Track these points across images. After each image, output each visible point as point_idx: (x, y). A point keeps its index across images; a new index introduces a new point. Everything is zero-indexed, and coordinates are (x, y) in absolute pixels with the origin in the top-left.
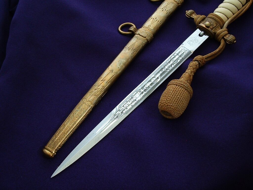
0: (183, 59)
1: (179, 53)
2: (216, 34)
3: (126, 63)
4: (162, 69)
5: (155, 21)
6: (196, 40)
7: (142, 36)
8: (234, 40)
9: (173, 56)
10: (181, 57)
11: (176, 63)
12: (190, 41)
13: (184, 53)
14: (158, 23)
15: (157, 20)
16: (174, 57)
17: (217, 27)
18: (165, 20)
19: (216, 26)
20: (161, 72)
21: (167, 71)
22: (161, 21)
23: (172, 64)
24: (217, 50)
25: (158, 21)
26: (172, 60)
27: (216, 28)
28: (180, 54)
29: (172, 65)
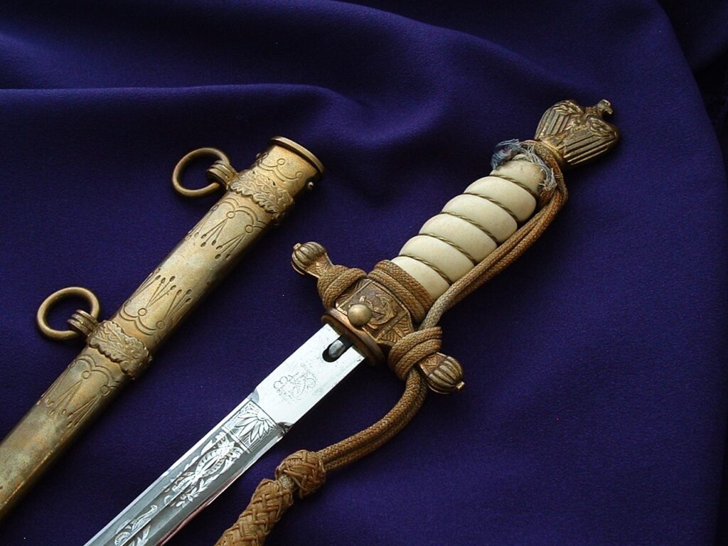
0: (245, 457)
1: (234, 431)
2: (392, 351)
3: (30, 467)
4: (163, 494)
5: (167, 293)
6: (310, 376)
7: (108, 356)
8: (458, 382)
9: (210, 445)
10: (238, 449)
11: (215, 474)
12: (284, 380)
13: (252, 431)
14: (176, 301)
15: (175, 286)
16: (212, 449)
17: (397, 323)
18: (208, 283)
19: (392, 319)
20: (154, 509)
21: (178, 505)
22: (188, 292)
23: (200, 480)
24: (384, 422)
25: (176, 289)
26: (205, 461)
27: (391, 329)
28: (236, 437)
29: (202, 483)
